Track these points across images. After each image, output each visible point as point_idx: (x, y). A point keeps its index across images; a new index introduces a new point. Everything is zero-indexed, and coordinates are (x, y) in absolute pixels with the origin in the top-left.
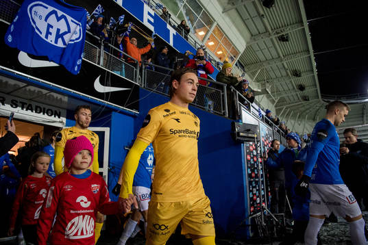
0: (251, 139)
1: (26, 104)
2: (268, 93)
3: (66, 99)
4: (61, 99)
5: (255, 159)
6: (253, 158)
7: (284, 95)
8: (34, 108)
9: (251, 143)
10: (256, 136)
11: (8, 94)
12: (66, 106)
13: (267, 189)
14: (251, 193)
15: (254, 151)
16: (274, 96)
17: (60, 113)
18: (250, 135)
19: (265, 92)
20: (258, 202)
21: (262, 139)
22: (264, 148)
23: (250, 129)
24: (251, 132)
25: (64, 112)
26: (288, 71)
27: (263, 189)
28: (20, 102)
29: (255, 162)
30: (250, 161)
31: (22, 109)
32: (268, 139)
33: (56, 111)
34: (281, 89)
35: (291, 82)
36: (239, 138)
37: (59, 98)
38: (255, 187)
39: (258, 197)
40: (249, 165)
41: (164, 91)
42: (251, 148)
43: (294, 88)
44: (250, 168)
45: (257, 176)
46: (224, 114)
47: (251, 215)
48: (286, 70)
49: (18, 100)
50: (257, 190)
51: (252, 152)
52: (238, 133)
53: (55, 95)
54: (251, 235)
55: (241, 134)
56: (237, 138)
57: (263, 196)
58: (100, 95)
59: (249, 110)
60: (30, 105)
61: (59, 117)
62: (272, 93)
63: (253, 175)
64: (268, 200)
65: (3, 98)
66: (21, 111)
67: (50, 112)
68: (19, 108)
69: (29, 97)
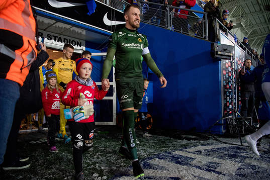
0: (227, 57)
1: (57, 37)
2: (242, 26)
3: (84, 32)
4: (81, 33)
5: (230, 74)
6: (228, 73)
7: (257, 28)
8: (63, 40)
9: (227, 61)
10: (231, 55)
11: (45, 30)
12: (84, 38)
13: (238, 98)
14: (225, 100)
15: (229, 68)
16: (247, 29)
17: (81, 43)
18: (227, 54)
19: (239, 25)
20: (231, 107)
21: (236, 59)
22: (238, 66)
23: (227, 49)
24: (227, 51)
25: (83, 42)
26: (262, 7)
27: (235, 99)
28: (53, 36)
29: (230, 77)
30: (225, 75)
31: (55, 41)
32: (241, 59)
33: (78, 42)
34: (254, 22)
35: (263, 16)
36: (217, 56)
37: (79, 32)
38: (229, 96)
39: (230, 104)
40: (225, 79)
41: (157, 23)
42: (227, 66)
43: (266, 21)
44: (225, 80)
45: (230, 88)
46: (205, 37)
47: (224, 117)
48: (259, 5)
49: (52, 34)
50: (230, 99)
51: (228, 68)
52: (217, 52)
53: (77, 29)
54: (224, 131)
55: (219, 53)
56: (216, 56)
57: (235, 103)
58: (108, 28)
59: (227, 34)
60: (60, 38)
61: (80, 47)
62: (245, 26)
63: (228, 86)
64: (238, 107)
65: (42, 33)
66: (54, 42)
67: (74, 42)
68: (53, 40)
69: (59, 32)
